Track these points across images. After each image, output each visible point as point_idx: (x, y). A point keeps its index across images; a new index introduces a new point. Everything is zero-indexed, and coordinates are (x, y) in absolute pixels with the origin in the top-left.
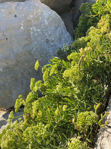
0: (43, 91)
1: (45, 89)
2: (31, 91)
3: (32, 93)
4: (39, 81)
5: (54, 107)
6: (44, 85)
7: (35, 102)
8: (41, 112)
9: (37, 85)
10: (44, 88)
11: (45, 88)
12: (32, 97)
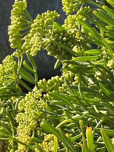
0: (59, 53)
1: (67, 48)
2: (10, 51)
3: (15, 59)
4: (47, 13)
5: (104, 124)
6: (64, 32)
7: (30, 97)
8: (56, 138)
9: (39, 30)
10: (67, 41)
11: (69, 43)
12: (13, 77)
